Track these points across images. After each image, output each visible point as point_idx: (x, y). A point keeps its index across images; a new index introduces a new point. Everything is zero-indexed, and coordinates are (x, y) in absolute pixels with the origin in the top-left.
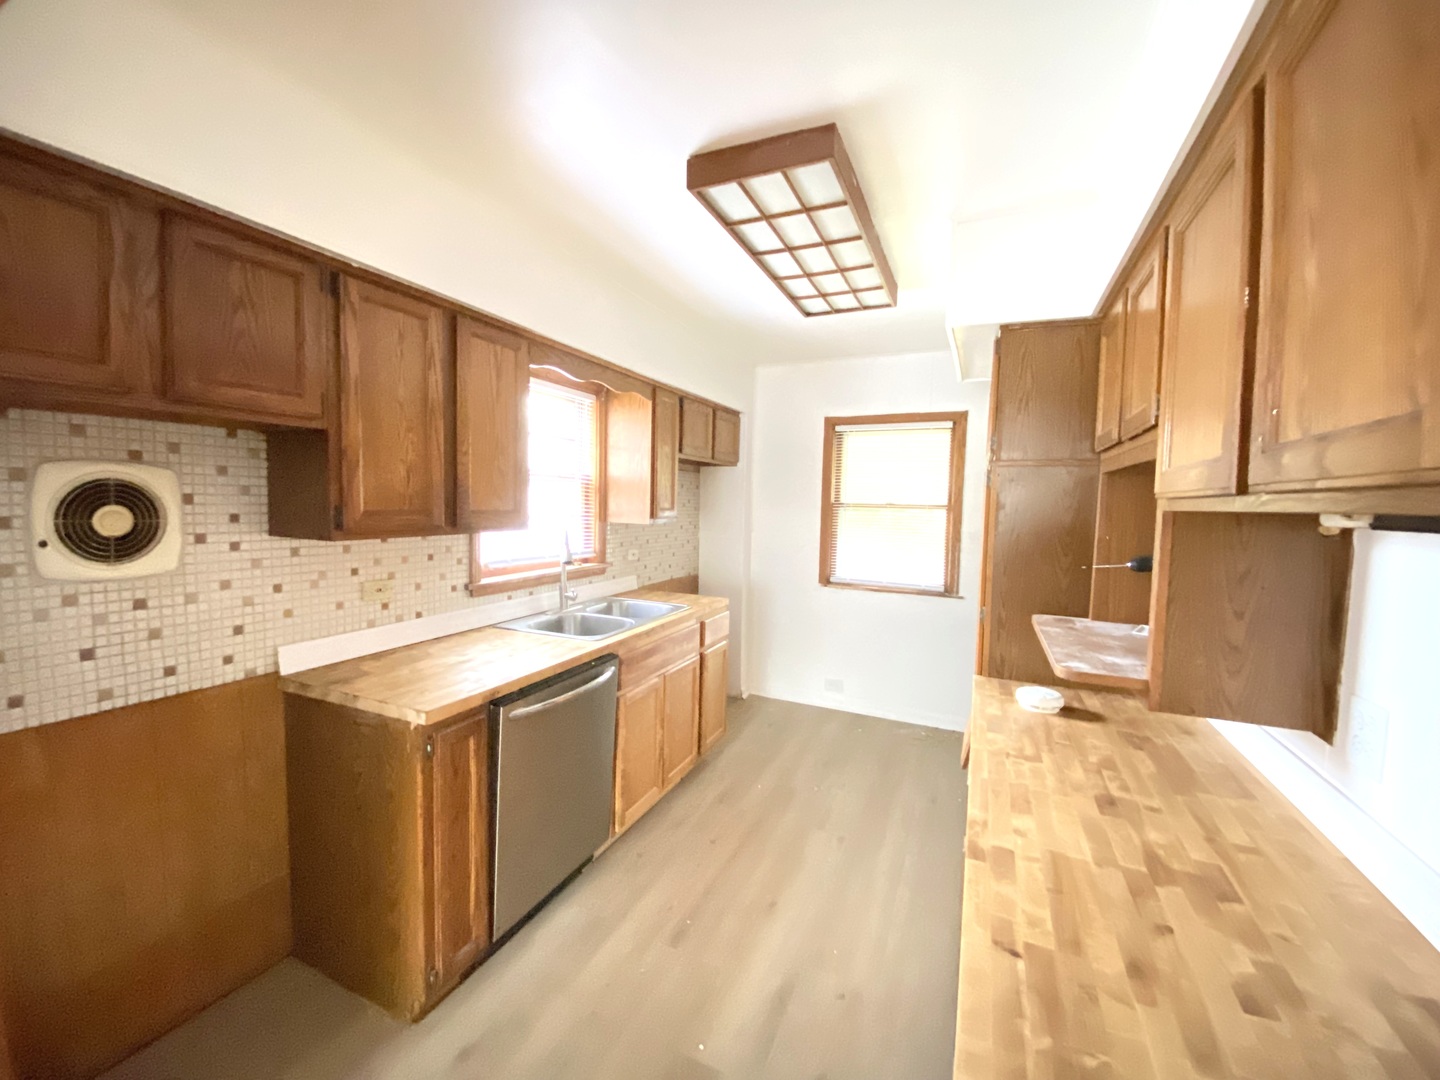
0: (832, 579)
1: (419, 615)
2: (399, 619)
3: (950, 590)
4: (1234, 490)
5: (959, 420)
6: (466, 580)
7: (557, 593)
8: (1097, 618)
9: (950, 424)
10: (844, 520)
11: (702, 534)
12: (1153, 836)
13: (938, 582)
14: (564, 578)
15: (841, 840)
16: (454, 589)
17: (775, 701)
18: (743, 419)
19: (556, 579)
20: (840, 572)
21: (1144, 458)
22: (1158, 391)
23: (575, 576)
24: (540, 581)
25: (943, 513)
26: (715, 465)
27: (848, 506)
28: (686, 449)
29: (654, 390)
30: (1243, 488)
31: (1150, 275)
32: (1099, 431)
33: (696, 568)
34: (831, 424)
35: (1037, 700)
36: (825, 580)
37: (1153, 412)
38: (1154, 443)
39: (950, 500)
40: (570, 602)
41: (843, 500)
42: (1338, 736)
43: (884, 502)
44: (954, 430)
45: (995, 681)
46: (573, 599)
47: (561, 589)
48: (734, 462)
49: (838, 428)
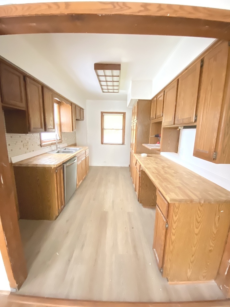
0: (103, 143)
1: (33, 151)
2: (30, 152)
3: (123, 144)
4: (173, 124)
5: (124, 114)
6: (40, 144)
7: (56, 146)
8: (150, 144)
9: (123, 114)
10: (105, 132)
11: (76, 135)
12: (162, 165)
13: (121, 142)
14: (57, 143)
15: (113, 183)
16: (38, 145)
17: (93, 166)
18: (85, 111)
19: (55, 143)
20: (105, 142)
21: (160, 121)
22: (163, 112)
23: (59, 143)
24: (52, 144)
25: (122, 130)
26: (80, 120)
27: (106, 129)
28: (77, 117)
29: (71, 104)
30: (174, 124)
31: (162, 96)
32: (151, 117)
33: (76, 142)
34: (102, 113)
35: (144, 155)
36: (102, 143)
37: (162, 115)
38: (162, 119)
39: (123, 128)
40: (59, 148)
41: (105, 128)
42: (178, 152)
43: (112, 128)
44: (123, 116)
45: (137, 154)
46: (59, 147)
47: (56, 145)
48: (83, 120)
49: (103, 114)
